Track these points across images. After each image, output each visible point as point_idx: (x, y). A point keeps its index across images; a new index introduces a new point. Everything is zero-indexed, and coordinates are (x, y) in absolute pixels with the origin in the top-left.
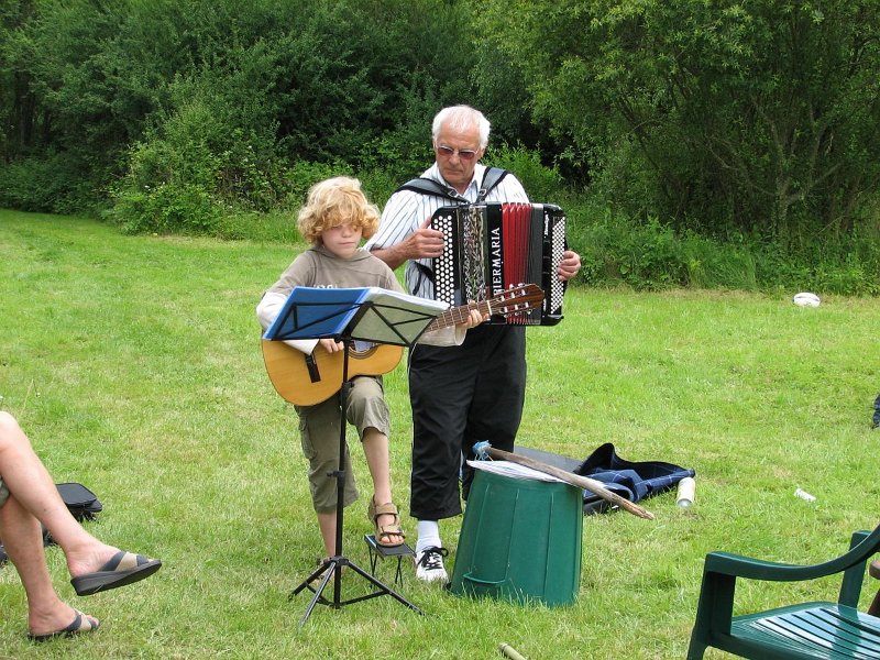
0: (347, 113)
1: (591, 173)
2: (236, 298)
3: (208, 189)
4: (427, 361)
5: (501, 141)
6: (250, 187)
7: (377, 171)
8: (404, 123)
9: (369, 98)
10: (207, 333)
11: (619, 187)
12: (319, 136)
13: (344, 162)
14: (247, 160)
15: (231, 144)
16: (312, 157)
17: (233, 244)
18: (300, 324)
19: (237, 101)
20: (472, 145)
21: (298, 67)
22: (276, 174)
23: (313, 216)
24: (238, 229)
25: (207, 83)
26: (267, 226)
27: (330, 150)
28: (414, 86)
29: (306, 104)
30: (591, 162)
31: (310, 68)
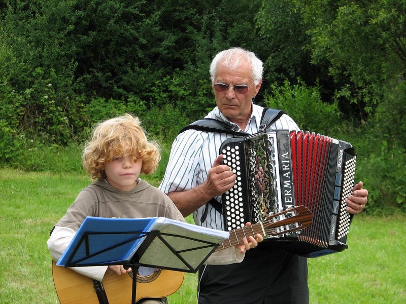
0: (140, 54)
1: (368, 109)
2: (36, 225)
3: (10, 124)
4: (216, 285)
5: (284, 79)
6: (50, 122)
7: (168, 107)
8: (194, 62)
9: (161, 40)
10: (8, 259)
11: (395, 121)
12: (114, 74)
13: (137, 99)
14: (46, 97)
15: (32, 83)
16: (108, 94)
17: (34, 176)
18: (92, 252)
19: (38, 43)
20: (246, 80)
21: (95, 10)
22: (74, 110)
23: (96, 150)
24: (38, 161)
25: (10, 25)
26: (66, 158)
27: (125, 87)
28: (203, 28)
29: (102, 45)
30: (366, 99)
31: (106, 12)
